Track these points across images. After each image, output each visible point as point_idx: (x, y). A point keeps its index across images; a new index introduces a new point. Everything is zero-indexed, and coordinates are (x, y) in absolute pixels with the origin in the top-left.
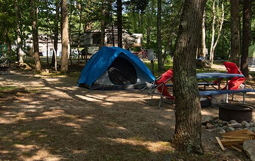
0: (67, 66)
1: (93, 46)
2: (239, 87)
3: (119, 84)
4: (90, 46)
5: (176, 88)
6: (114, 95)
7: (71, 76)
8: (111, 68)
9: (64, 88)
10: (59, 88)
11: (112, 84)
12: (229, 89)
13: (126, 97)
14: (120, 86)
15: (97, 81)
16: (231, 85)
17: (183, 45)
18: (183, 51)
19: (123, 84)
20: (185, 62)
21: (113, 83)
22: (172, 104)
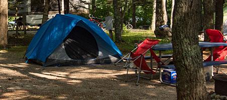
0: (6, 39)
1: (31, 14)
2: (225, 58)
3: (78, 58)
4: (28, 15)
5: (177, 58)
6: (77, 72)
7: (13, 51)
8: (68, 40)
9: (10, 65)
10: (5, 65)
11: (70, 59)
12: (214, 60)
13: (91, 73)
14: (79, 61)
15: (52, 55)
16: (216, 56)
17: (185, 10)
18: (184, 17)
19: (82, 59)
20: (187, 28)
21: (70, 57)
22: (150, 79)
